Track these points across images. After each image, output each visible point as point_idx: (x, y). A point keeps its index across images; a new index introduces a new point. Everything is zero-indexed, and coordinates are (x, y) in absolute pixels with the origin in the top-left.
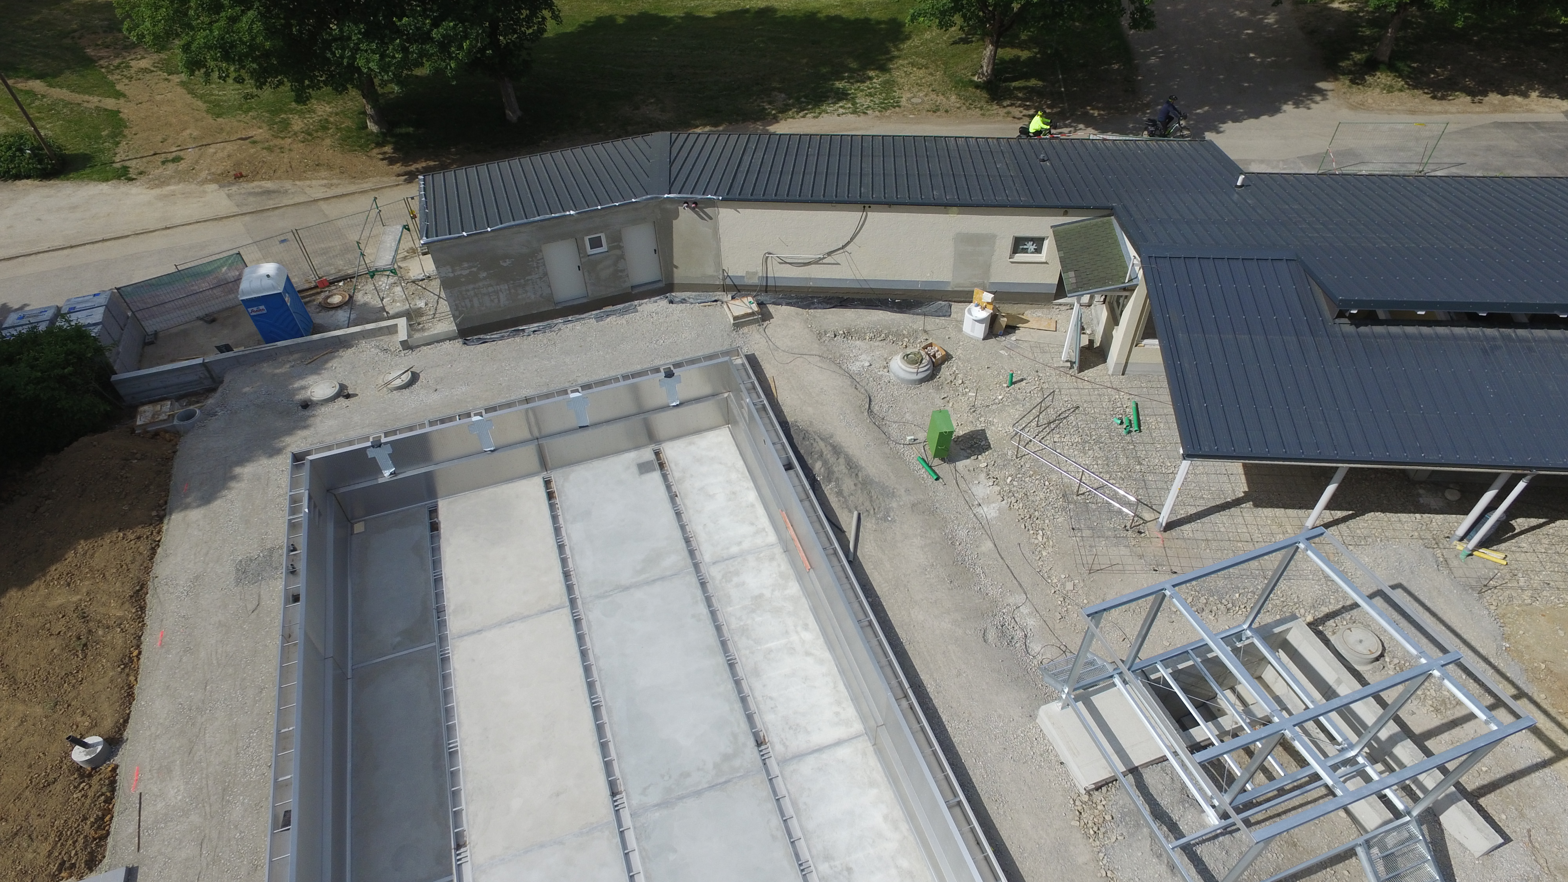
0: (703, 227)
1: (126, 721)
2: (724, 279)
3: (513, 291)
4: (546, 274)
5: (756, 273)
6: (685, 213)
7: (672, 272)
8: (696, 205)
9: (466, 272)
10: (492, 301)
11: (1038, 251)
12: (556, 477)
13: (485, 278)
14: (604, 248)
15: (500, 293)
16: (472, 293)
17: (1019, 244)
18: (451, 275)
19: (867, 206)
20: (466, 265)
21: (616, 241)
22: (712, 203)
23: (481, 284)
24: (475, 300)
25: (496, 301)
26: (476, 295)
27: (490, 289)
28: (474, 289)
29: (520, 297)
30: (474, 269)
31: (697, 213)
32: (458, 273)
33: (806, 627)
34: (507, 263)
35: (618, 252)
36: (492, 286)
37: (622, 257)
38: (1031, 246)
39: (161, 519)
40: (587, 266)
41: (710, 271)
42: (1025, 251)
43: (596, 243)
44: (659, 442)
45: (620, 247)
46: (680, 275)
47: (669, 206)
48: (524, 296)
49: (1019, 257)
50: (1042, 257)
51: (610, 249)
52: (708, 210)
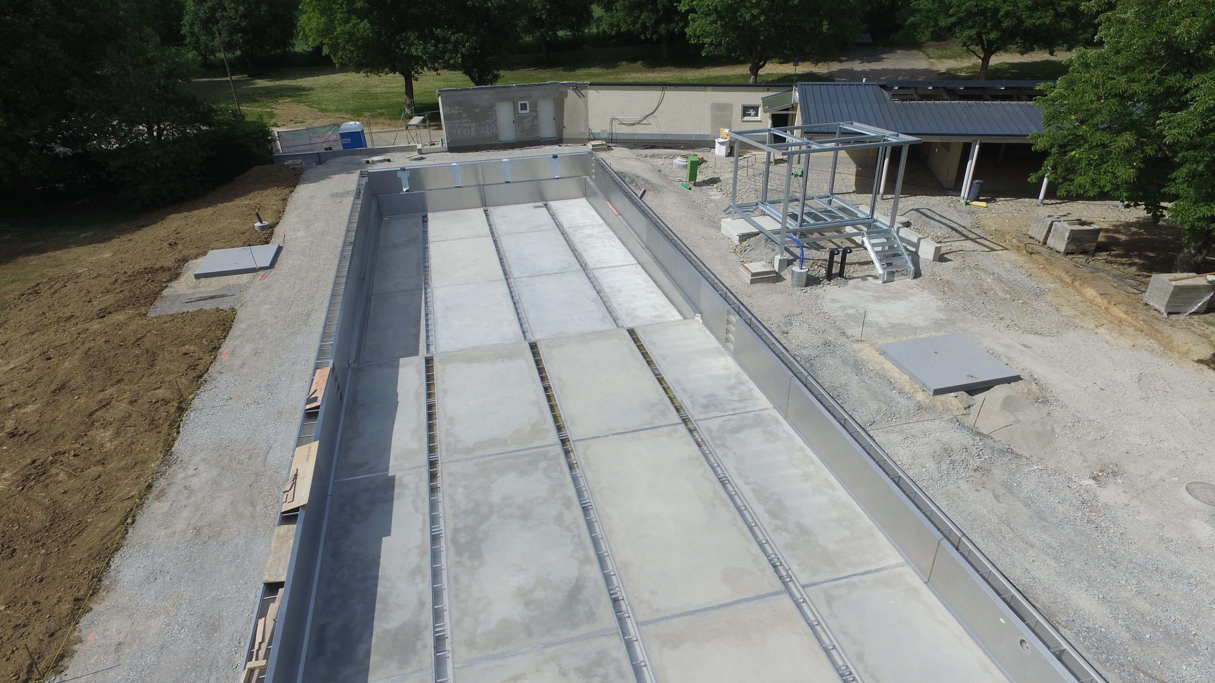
0: (580, 102)
1: (278, 223)
2: (590, 135)
3: (478, 128)
4: (496, 120)
5: (606, 131)
6: (571, 93)
7: (562, 131)
8: (577, 88)
9: (456, 112)
10: (467, 132)
11: (756, 115)
12: (491, 209)
13: (465, 118)
14: (527, 111)
15: (472, 129)
16: (458, 125)
17: (746, 110)
18: (449, 113)
19: (664, 87)
20: (457, 108)
21: (534, 107)
22: (584, 86)
23: (463, 120)
24: (459, 130)
25: (469, 132)
26: (460, 127)
27: (467, 125)
28: (459, 123)
29: (481, 132)
30: (461, 111)
31: (576, 93)
32: (452, 112)
33: (614, 241)
34: (477, 110)
35: (534, 114)
36: (468, 122)
37: (536, 117)
38: (752, 112)
39: (295, 186)
40: (518, 120)
41: (582, 130)
42: (749, 115)
43: (524, 107)
44: (547, 201)
45: (536, 111)
46: (567, 133)
47: (562, 89)
48: (484, 132)
49: (746, 118)
50: (758, 118)
51: (531, 111)
52: (583, 92)
